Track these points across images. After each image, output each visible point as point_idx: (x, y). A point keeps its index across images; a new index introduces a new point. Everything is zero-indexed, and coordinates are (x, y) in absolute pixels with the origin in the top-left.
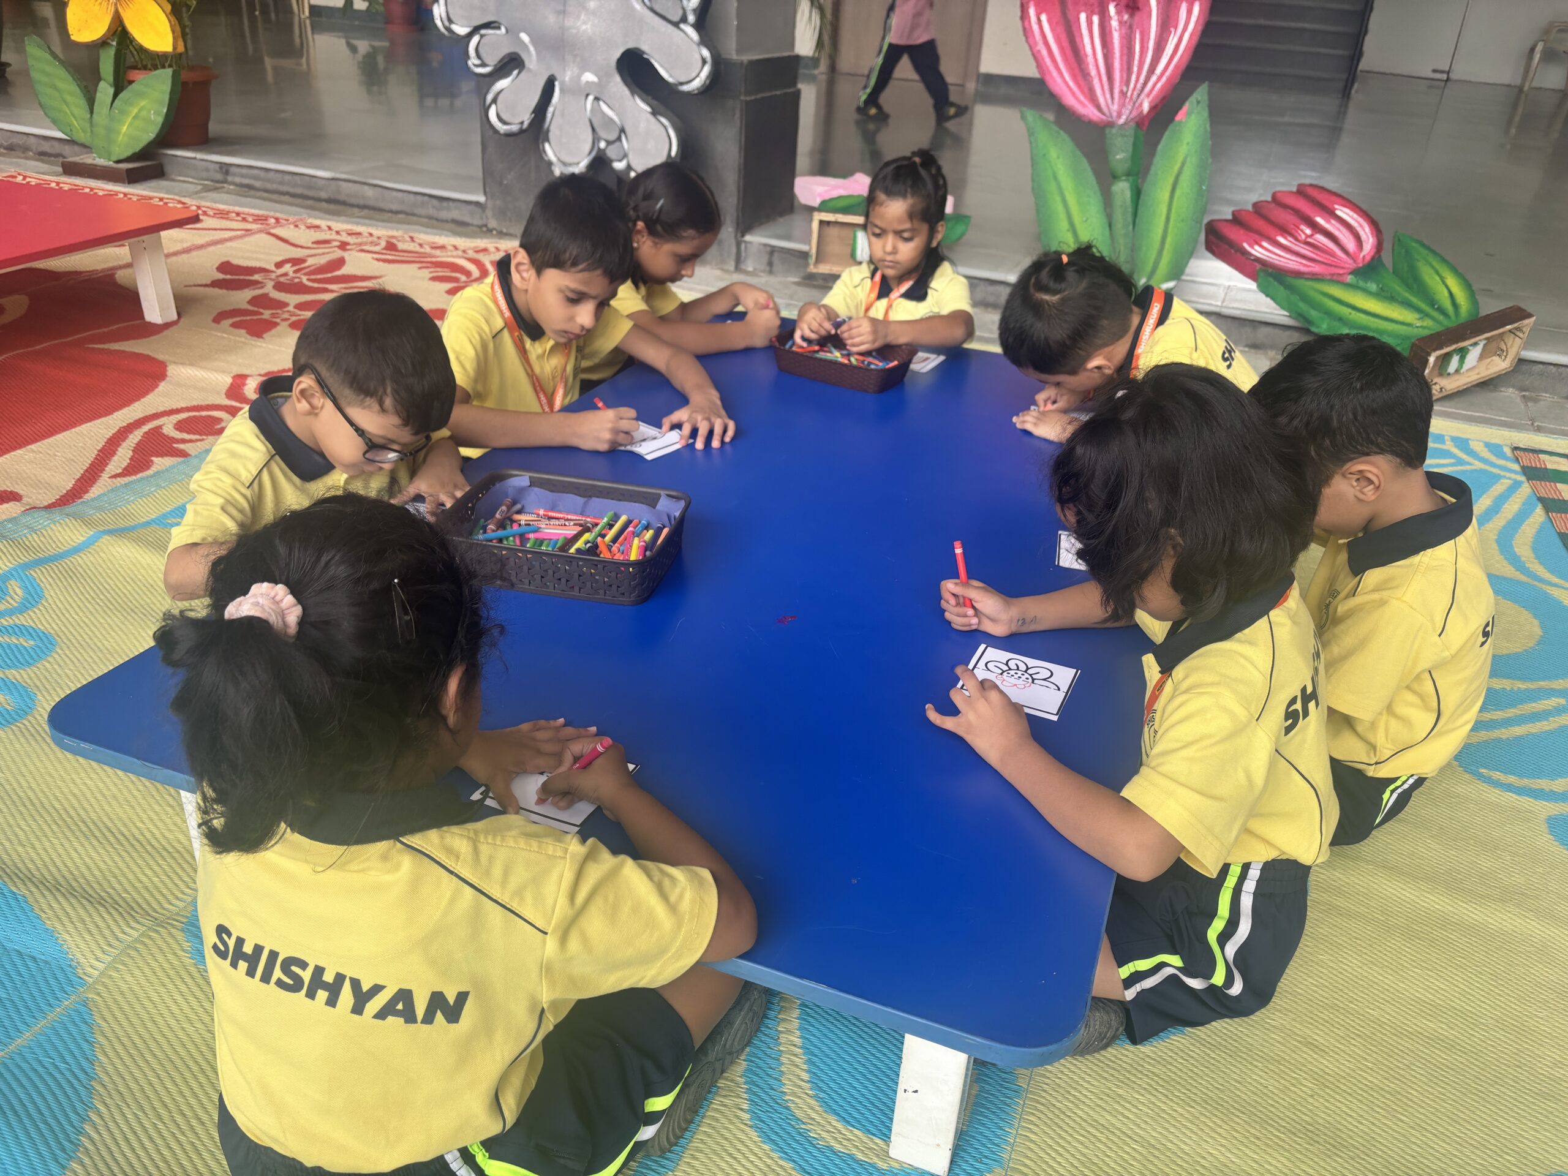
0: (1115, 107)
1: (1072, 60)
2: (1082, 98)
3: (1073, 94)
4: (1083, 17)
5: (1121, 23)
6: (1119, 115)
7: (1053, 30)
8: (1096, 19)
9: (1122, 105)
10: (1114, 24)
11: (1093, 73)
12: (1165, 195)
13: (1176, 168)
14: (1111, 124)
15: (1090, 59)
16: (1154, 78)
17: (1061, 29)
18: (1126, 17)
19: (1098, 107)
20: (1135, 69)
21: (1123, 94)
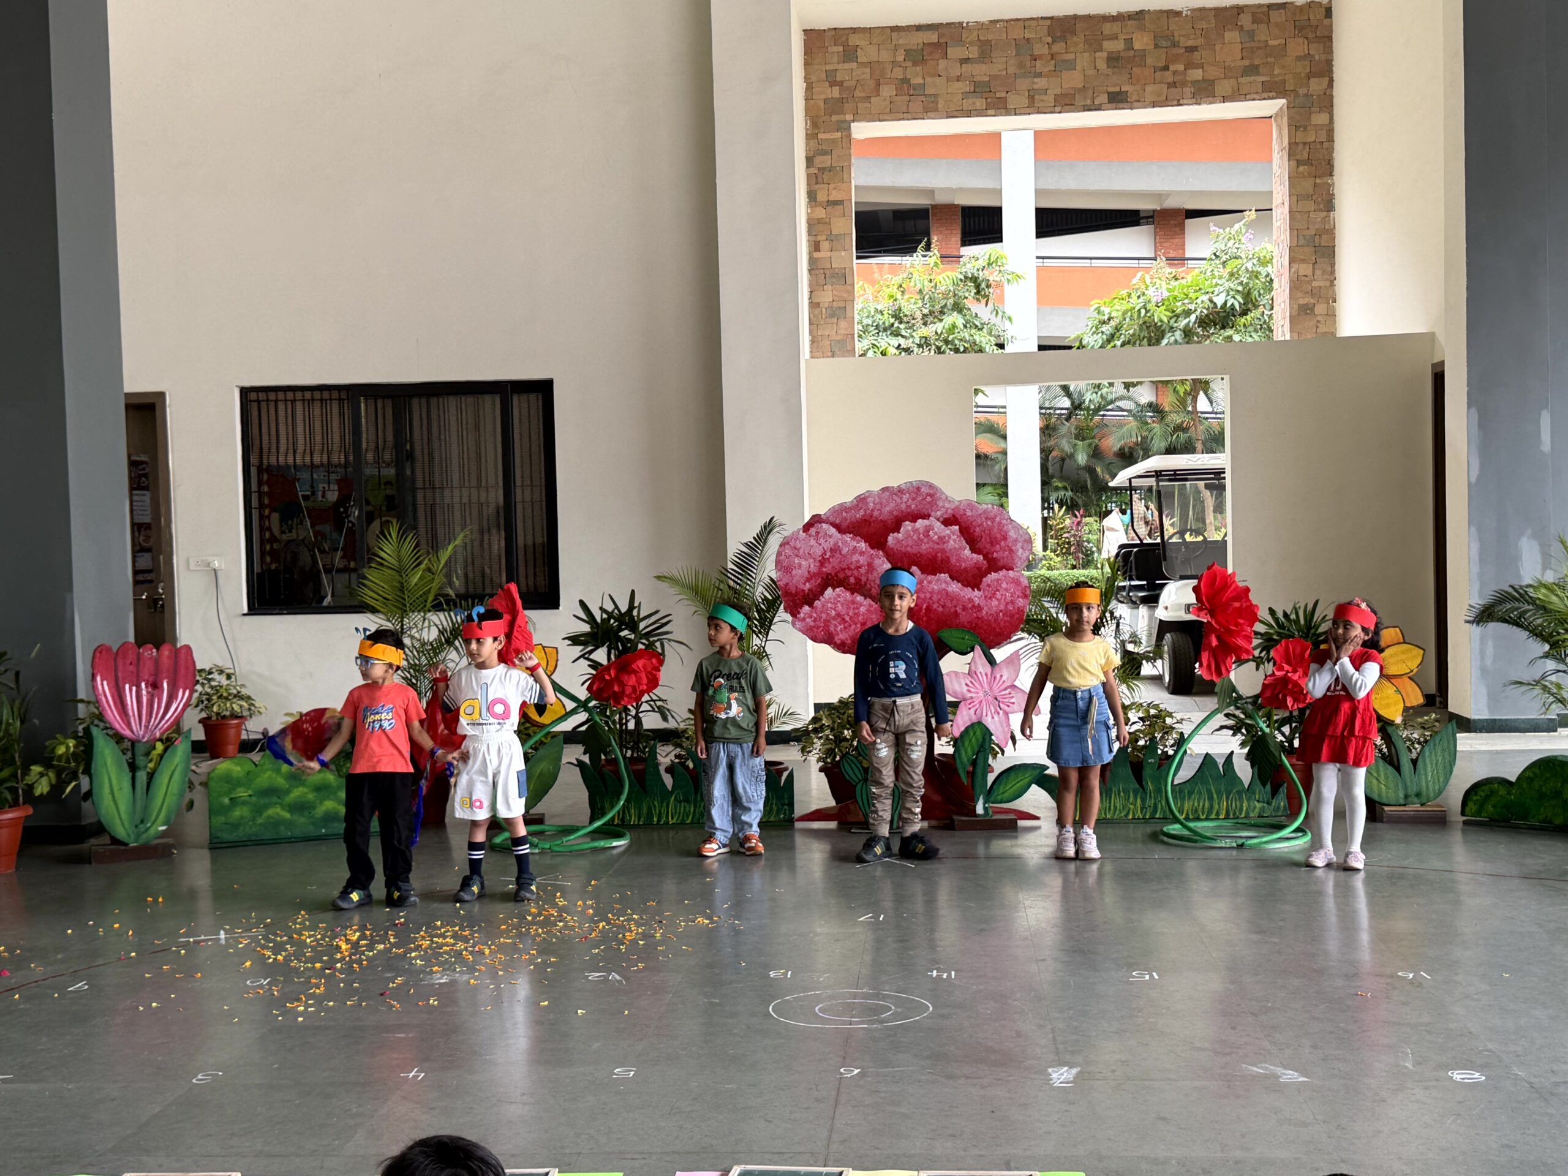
0: (141, 733)
1: (119, 706)
2: (124, 726)
3: (119, 723)
4: (127, 686)
5: (148, 692)
6: (143, 737)
7: (110, 689)
8: (134, 688)
9: (145, 732)
10: (144, 692)
11: (131, 714)
12: (166, 781)
13: (173, 768)
14: (139, 741)
15: (129, 707)
16: (163, 722)
17: (113, 690)
18: (150, 690)
19: (132, 731)
20: (154, 716)
21: (147, 727)
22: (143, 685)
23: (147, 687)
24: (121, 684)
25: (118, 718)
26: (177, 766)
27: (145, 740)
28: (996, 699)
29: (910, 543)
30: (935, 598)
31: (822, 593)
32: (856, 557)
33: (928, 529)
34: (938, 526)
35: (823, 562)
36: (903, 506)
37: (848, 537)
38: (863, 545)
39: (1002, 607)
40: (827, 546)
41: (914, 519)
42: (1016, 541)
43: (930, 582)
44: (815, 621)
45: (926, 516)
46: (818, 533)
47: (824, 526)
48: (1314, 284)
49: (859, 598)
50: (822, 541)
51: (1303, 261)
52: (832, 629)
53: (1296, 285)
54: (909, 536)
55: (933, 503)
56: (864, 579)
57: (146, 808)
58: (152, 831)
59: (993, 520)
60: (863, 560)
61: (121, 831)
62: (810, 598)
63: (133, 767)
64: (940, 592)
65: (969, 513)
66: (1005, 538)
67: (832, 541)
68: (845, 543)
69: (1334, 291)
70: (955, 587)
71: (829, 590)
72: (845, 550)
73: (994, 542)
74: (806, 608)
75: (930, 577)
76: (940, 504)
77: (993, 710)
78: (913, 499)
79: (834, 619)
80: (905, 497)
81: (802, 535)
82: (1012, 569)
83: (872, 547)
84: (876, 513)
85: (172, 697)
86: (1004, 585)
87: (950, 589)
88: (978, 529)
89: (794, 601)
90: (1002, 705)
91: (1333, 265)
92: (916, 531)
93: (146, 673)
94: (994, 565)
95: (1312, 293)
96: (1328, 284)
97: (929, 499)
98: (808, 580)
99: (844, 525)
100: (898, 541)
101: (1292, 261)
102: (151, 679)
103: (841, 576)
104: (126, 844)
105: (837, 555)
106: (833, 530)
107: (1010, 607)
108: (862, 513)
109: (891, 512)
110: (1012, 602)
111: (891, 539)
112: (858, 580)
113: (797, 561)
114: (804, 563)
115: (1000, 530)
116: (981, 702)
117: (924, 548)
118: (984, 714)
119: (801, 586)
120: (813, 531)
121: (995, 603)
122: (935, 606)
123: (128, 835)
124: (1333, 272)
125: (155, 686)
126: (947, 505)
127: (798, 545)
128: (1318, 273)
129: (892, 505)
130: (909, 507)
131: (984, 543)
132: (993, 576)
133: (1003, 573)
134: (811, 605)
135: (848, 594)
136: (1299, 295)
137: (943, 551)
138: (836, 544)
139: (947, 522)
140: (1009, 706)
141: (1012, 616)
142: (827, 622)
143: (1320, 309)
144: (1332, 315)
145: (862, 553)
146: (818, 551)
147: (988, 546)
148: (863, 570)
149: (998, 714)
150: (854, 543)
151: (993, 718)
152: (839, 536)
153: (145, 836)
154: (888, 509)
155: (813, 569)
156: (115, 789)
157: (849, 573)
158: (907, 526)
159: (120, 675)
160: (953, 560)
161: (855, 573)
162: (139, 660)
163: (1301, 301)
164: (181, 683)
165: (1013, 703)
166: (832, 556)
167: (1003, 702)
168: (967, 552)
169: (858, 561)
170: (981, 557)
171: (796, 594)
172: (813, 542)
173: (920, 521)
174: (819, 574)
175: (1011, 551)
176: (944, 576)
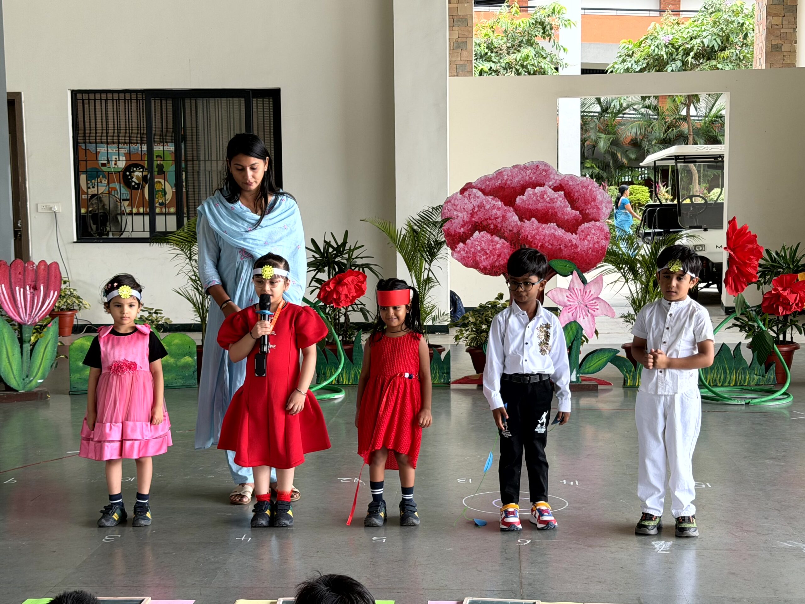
22: (28, 288)
23: (30, 289)
24: (13, 286)
25: (12, 309)
26: (49, 341)
27: (29, 323)
28: (586, 306)
29: (531, 203)
30: (547, 239)
31: (472, 235)
32: (495, 211)
33: (544, 193)
34: (550, 191)
35: (473, 214)
36: (527, 178)
37: (490, 198)
38: (499, 203)
39: (591, 246)
40: (475, 204)
41: (534, 187)
42: (602, 202)
43: (543, 229)
44: (467, 253)
45: (542, 185)
46: (470, 195)
47: (474, 190)
48: (782, 31)
49: (497, 239)
50: (472, 200)
51: (775, 15)
52: (478, 259)
53: (770, 31)
54: (530, 198)
55: (547, 176)
56: (500, 226)
57: (30, 368)
58: (33, 383)
59: (587, 188)
60: (499, 213)
61: (13, 382)
62: (464, 238)
63: (21, 341)
64: (550, 235)
65: (571, 183)
66: (594, 200)
67: (479, 200)
68: (487, 201)
69: (795, 35)
70: (560, 232)
71: (477, 233)
72: (488, 207)
73: (586, 202)
74: (461, 245)
75: (544, 225)
76: (552, 176)
77: (584, 313)
78: (534, 173)
79: (480, 252)
80: (528, 172)
81: (459, 196)
82: (598, 220)
83: (506, 205)
84: (509, 182)
85: (46, 296)
86: (593, 231)
87: (556, 233)
88: (576, 194)
89: (453, 240)
90: (590, 310)
91: (795, 18)
92: (535, 194)
93: (29, 280)
94: (586, 218)
95: (780, 37)
96: (792, 30)
97: (544, 173)
98: (463, 226)
99: (487, 190)
100: (523, 201)
101: (768, 14)
102: (33, 284)
103: (484, 223)
104: (17, 391)
105: (482, 210)
106: (480, 193)
107: (596, 246)
108: (499, 182)
109: (519, 182)
110: (598, 242)
111: (518, 200)
112: (496, 226)
113: (455, 213)
114: (460, 215)
115: (591, 195)
116: (576, 308)
117: (540, 206)
118: (578, 316)
119: (458, 230)
120: (466, 193)
121: (586, 242)
122: (547, 244)
123: (18, 385)
124: (795, 23)
125: (35, 288)
126: (556, 178)
127: (457, 203)
128: (785, 23)
129: (520, 177)
130: (531, 178)
131: (580, 203)
132: (586, 225)
133: (593, 223)
134: (464, 243)
135: (489, 235)
136: (772, 37)
137: (553, 208)
138: (482, 203)
139: (556, 189)
140: (594, 311)
141: (597, 252)
142: (474, 254)
143: (786, 48)
144: (793, 52)
145: (499, 209)
146: (470, 207)
147: (583, 205)
148: (499, 220)
149: (588, 316)
150: (494, 202)
151: (584, 318)
152: (484, 197)
153: (29, 386)
154: (517, 179)
155: (466, 219)
156: (10, 354)
157: (490, 222)
158: (529, 191)
159: (13, 281)
160: (559, 214)
161: (494, 221)
162: (25, 271)
163: (773, 42)
164: (52, 287)
165: (598, 309)
166: (479, 210)
167: (591, 308)
168: (569, 209)
169: (496, 214)
170: (578, 212)
171: (454, 235)
172: (466, 201)
173: (538, 188)
174: (470, 221)
175: (598, 208)
176: (553, 225)
